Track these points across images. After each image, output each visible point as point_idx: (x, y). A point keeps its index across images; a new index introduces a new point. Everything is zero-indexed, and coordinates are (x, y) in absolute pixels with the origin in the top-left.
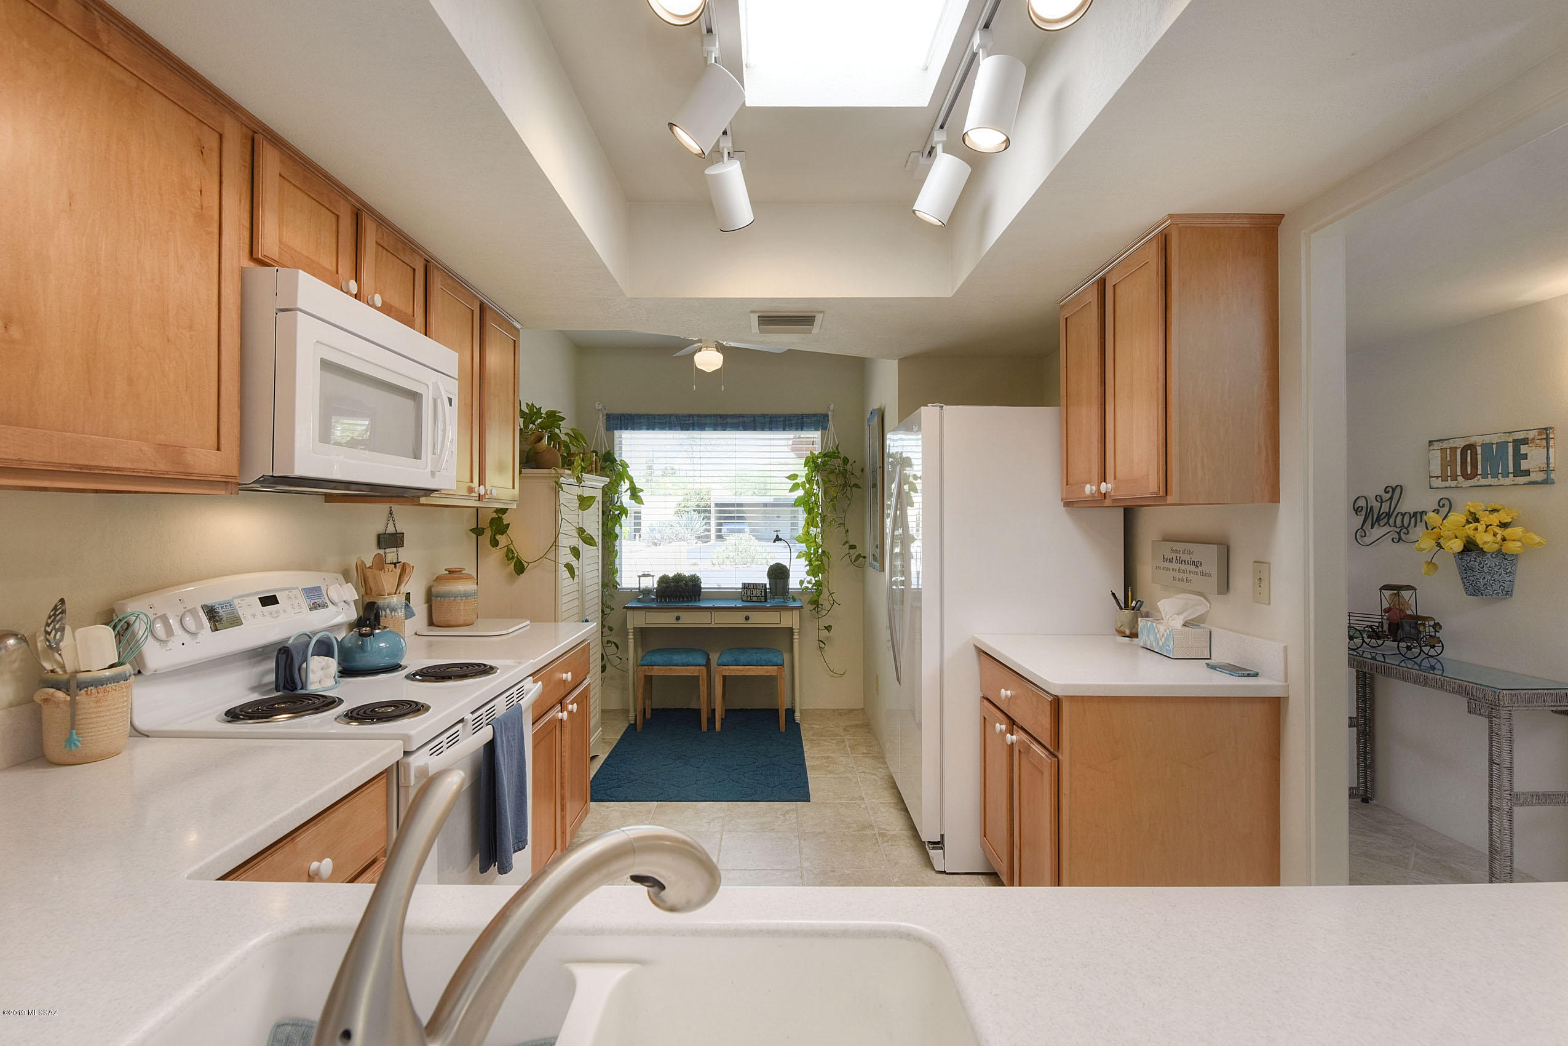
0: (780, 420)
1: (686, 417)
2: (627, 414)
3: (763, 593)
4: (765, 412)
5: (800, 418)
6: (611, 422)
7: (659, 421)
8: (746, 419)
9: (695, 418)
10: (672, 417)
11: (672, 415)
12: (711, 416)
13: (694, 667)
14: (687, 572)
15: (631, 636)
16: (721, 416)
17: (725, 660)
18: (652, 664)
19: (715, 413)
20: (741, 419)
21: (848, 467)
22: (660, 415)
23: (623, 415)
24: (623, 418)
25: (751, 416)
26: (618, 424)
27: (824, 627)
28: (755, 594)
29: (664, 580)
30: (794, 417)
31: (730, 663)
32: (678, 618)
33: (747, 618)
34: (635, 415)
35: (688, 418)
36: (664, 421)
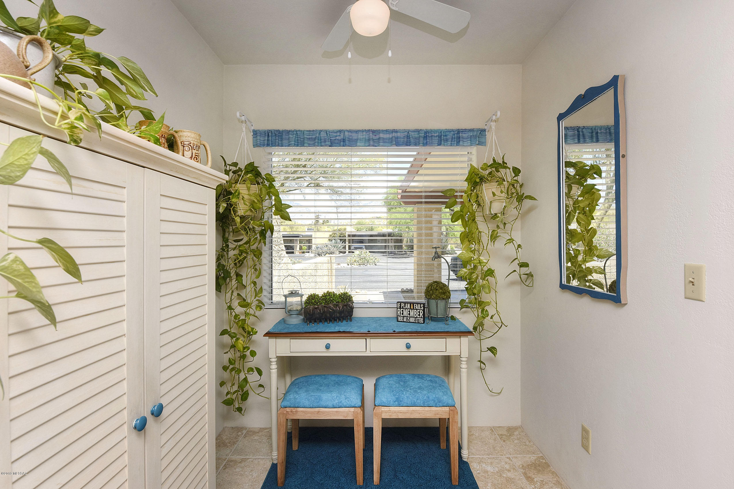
0: (435, 135)
1: (337, 132)
2: (275, 130)
3: (421, 314)
4: (419, 128)
5: (456, 133)
6: (258, 138)
7: (308, 137)
8: (399, 134)
9: (346, 133)
10: (322, 133)
11: (321, 131)
12: (362, 131)
13: (347, 409)
14: (338, 290)
15: (274, 366)
16: (374, 132)
17: (384, 400)
18: (297, 405)
19: (367, 128)
20: (394, 134)
21: (519, 178)
22: (310, 131)
23: (271, 131)
24: (270, 134)
25: (405, 131)
26: (265, 140)
27: (487, 348)
28: (412, 314)
29: (312, 298)
30: (450, 131)
31: (392, 403)
32: (328, 347)
33: (408, 346)
34: (283, 131)
35: (338, 134)
36: (314, 137)
